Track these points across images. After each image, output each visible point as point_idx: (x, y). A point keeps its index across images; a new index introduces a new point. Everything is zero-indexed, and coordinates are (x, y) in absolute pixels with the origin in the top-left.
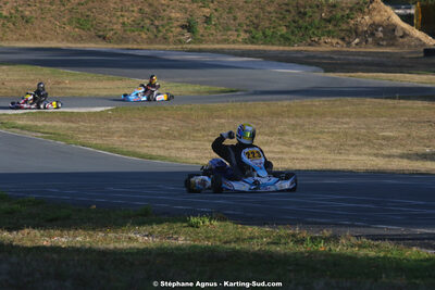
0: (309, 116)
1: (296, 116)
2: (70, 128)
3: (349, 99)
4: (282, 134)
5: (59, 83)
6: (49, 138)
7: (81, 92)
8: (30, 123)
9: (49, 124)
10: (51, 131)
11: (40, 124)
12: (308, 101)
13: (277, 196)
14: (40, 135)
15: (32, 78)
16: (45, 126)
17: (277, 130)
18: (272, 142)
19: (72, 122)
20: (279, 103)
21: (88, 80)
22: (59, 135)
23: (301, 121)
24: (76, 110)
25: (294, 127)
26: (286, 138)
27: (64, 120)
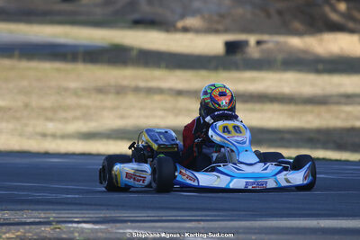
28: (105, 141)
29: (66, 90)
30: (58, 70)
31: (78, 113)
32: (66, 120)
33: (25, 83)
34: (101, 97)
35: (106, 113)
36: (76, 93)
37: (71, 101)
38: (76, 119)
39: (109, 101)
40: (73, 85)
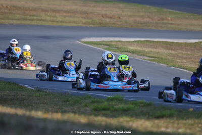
2: (170, 54)
5: (163, 19)
6: (154, 61)
7: (180, 27)
8: (139, 49)
9: (154, 50)
10: (156, 55)
11: (147, 50)
14: (146, 58)
15: (142, 14)
16: (151, 51)
19: (172, 49)
21: (186, 18)
22: (162, 59)
24: (175, 41)
27: (166, 48)
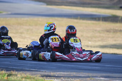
0: (36, 25)
1: (30, 25)
3: (56, 18)
4: (21, 33)
12: (36, 19)
13: (15, 66)
17: (20, 31)
18: (16, 37)
20: (23, 19)
23: (31, 28)
25: (28, 30)
26: (23, 35)
28: (109, 49)
29: (96, 30)
30: (93, 24)
31: (100, 39)
32: (95, 41)
33: (82, 28)
34: (108, 33)
35: (109, 39)
36: (99, 32)
37: (98, 34)
38: (99, 41)
39: (111, 35)
40: (98, 29)
